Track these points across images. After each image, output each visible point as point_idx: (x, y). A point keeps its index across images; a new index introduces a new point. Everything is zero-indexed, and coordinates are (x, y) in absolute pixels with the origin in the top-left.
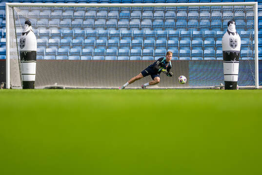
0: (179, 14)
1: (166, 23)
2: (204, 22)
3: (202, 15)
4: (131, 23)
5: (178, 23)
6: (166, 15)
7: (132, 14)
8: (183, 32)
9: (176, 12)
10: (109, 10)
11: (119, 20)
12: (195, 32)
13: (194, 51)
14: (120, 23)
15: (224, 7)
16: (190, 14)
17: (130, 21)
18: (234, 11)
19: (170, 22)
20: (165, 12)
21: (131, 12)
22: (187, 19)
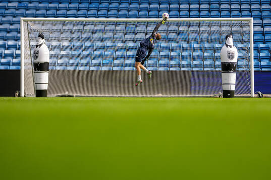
0: (181, 29)
1: (169, 37)
2: (204, 36)
3: (202, 29)
4: (137, 36)
5: (180, 37)
6: (169, 29)
7: (138, 28)
8: (185, 45)
9: (179, 27)
10: (116, 24)
11: (125, 34)
12: (196, 45)
13: (195, 63)
14: (126, 36)
15: (222, 22)
16: (191, 29)
17: (135, 34)
18: (231, 26)
19: (173, 35)
20: (168, 26)
21: (137, 26)
22: (189, 33)
